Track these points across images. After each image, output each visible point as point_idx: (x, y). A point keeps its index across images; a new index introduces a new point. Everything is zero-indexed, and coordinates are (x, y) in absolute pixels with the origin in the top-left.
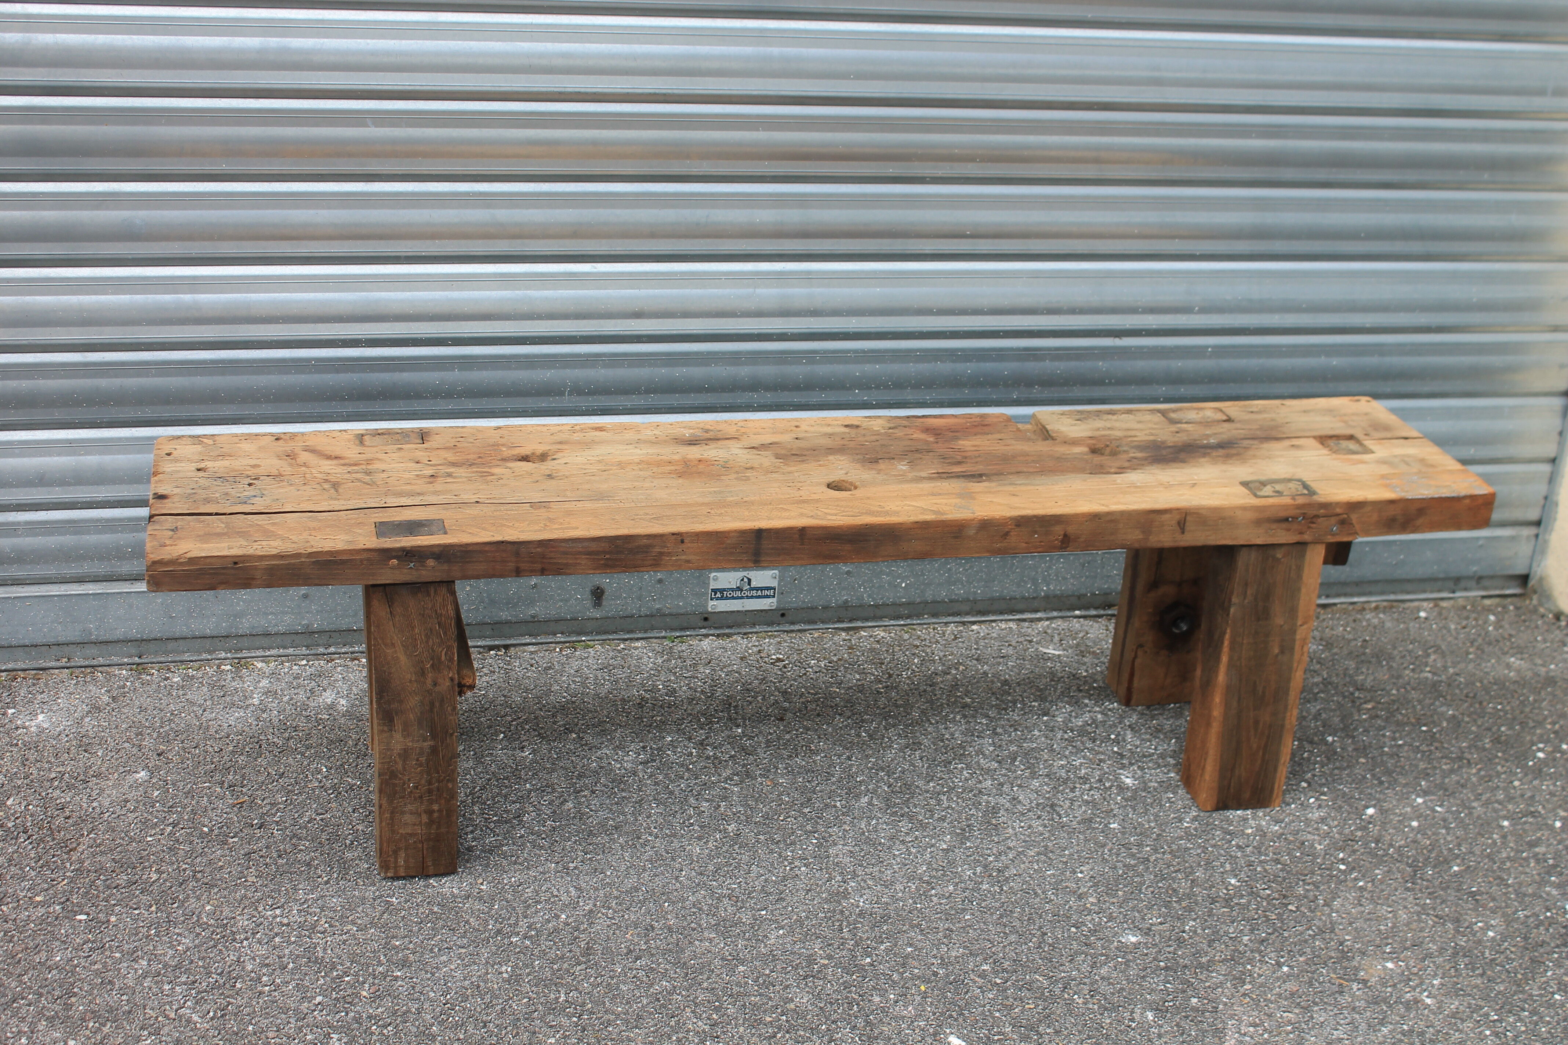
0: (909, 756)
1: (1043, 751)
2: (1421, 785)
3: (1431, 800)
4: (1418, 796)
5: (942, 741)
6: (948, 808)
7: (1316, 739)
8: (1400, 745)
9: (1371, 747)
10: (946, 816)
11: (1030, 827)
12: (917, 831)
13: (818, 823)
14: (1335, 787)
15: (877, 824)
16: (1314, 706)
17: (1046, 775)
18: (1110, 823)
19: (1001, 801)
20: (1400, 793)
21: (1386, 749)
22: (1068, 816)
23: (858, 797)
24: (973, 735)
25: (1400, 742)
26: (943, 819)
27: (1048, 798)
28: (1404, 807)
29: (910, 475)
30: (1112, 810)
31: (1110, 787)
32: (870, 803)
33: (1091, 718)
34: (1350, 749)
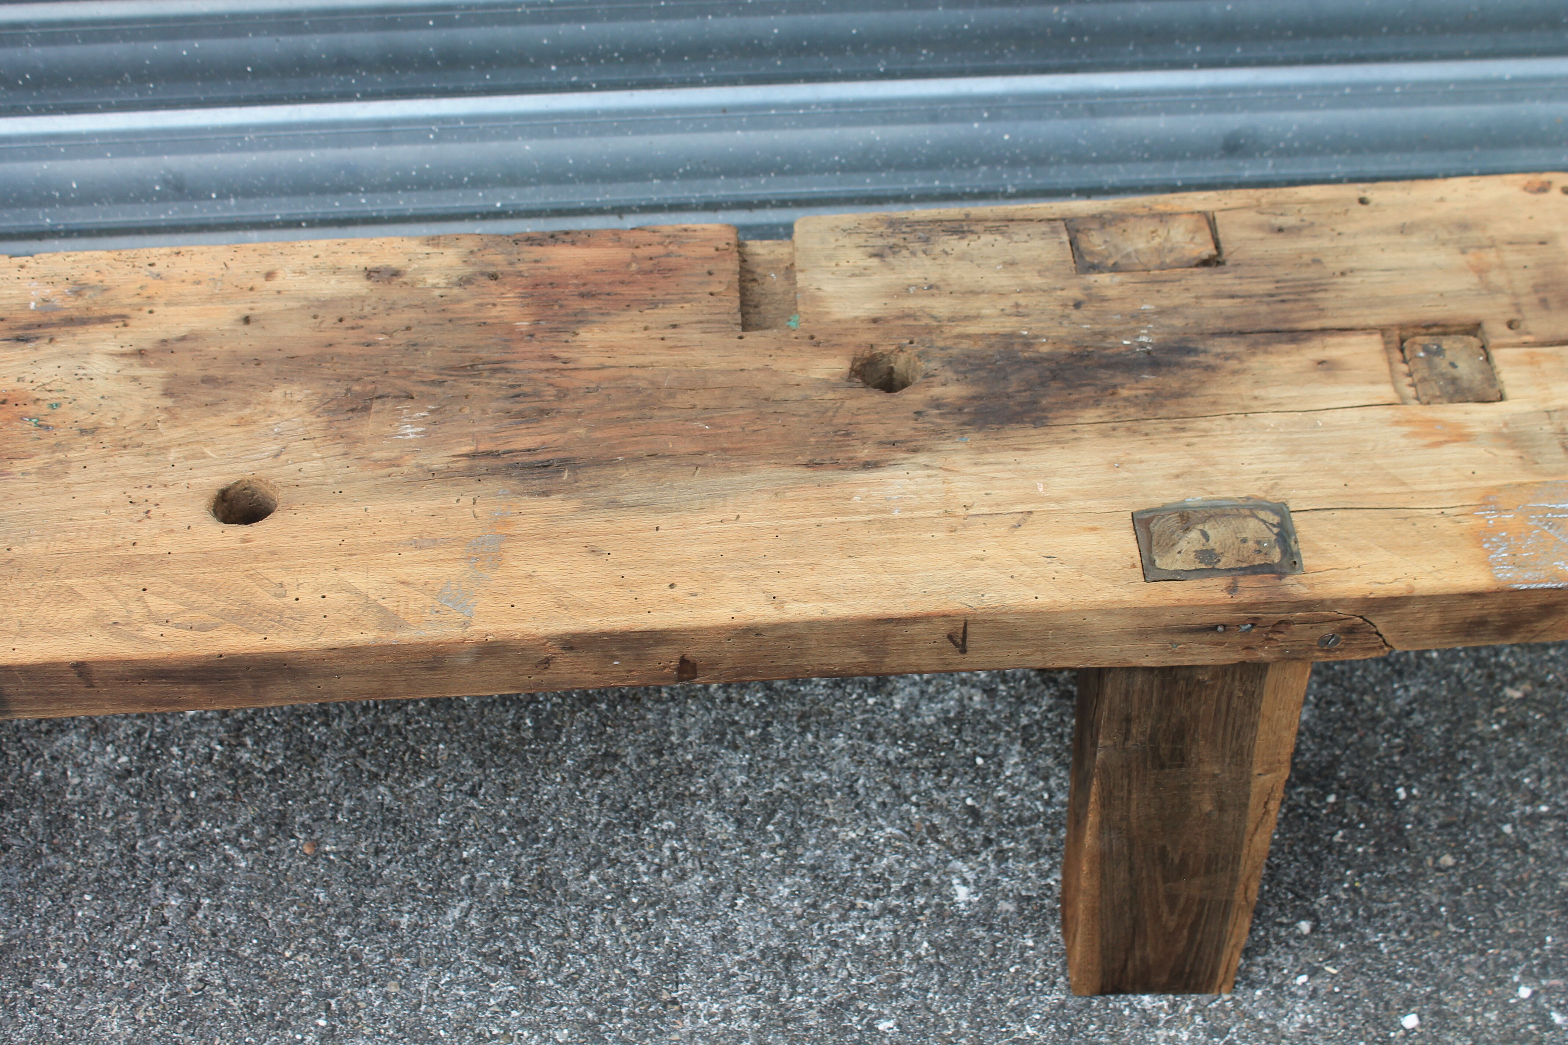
0: (583, 792)
1: (832, 793)
2: (1543, 943)
3: (1549, 990)
4: (1528, 975)
5: (659, 754)
6: (595, 949)
7: (1376, 787)
8: (1542, 816)
9: (1478, 818)
10: (580, 972)
11: (727, 1015)
12: (515, 1008)
13: (346, 971)
14: (1363, 937)
15: (450, 983)
16: (1406, 688)
17: (813, 868)
18: (881, 1016)
19: (702, 938)
20: (1491, 965)
21: (1507, 829)
22: (808, 990)
23: (440, 908)
24: (720, 741)
25: (1544, 809)
26: (571, 981)
27: (790, 935)
28: (1485, 1008)
29: (409, 464)
30: (899, 978)
31: (922, 908)
32: (461, 925)
33: (960, 701)
34: (1434, 823)
